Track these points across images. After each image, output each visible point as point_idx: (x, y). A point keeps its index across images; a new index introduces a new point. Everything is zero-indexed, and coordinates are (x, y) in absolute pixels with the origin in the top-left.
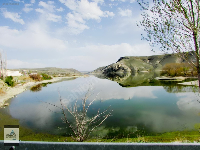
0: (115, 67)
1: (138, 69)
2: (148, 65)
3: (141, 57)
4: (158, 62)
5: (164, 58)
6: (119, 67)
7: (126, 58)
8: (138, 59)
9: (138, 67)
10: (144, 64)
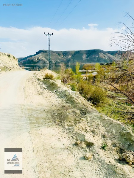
0: (35, 59)
1: (55, 62)
2: (63, 58)
3: (56, 51)
4: (70, 56)
5: (74, 54)
6: (39, 59)
7: (44, 52)
8: (54, 53)
9: (55, 60)
10: (60, 58)
